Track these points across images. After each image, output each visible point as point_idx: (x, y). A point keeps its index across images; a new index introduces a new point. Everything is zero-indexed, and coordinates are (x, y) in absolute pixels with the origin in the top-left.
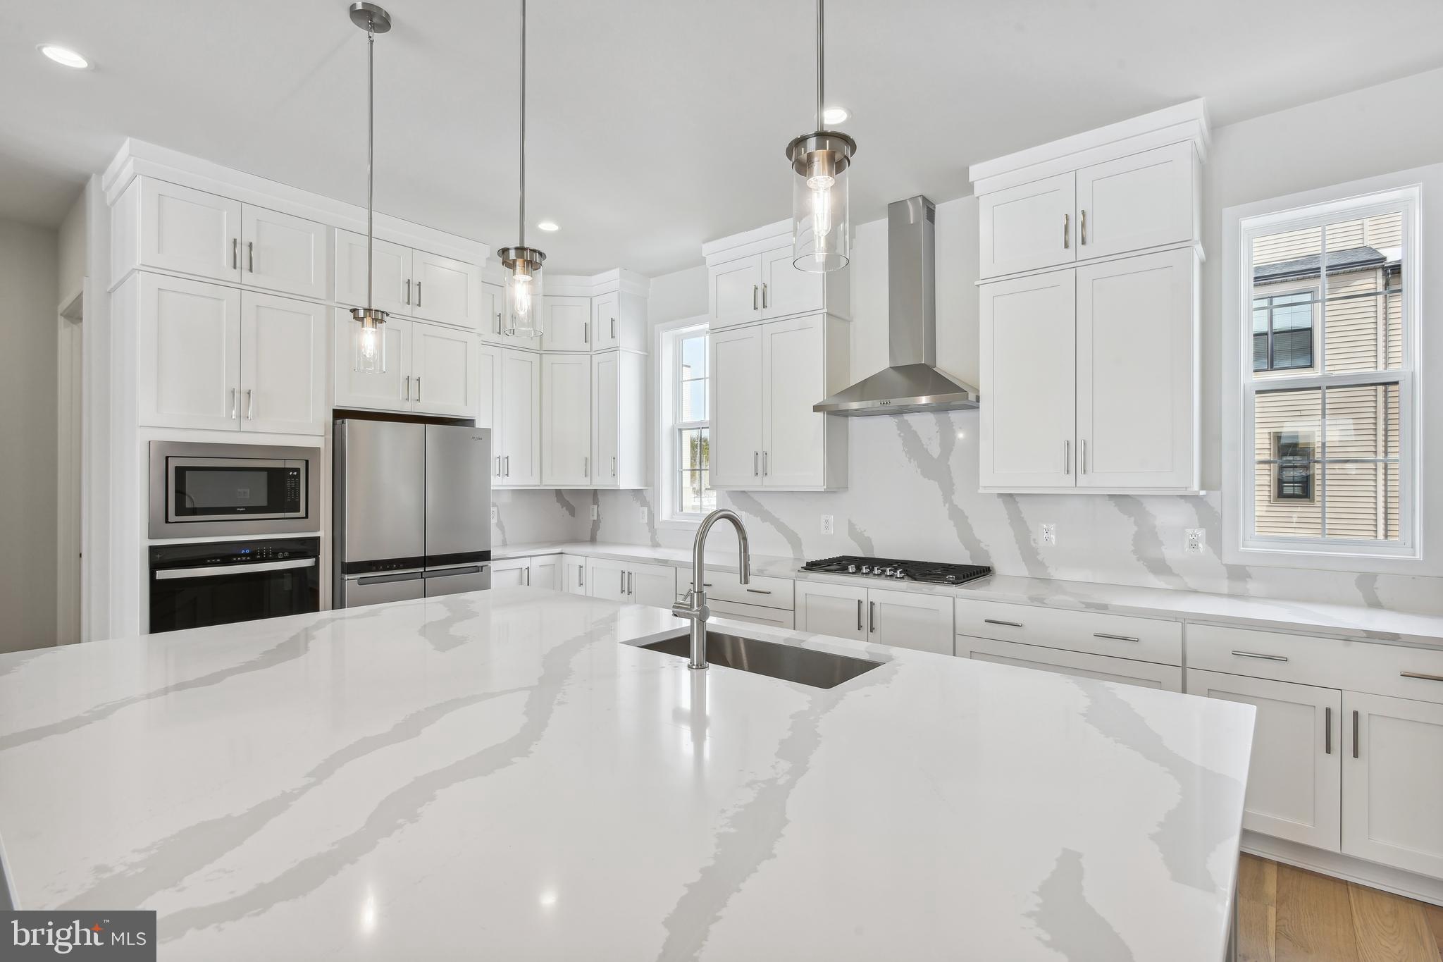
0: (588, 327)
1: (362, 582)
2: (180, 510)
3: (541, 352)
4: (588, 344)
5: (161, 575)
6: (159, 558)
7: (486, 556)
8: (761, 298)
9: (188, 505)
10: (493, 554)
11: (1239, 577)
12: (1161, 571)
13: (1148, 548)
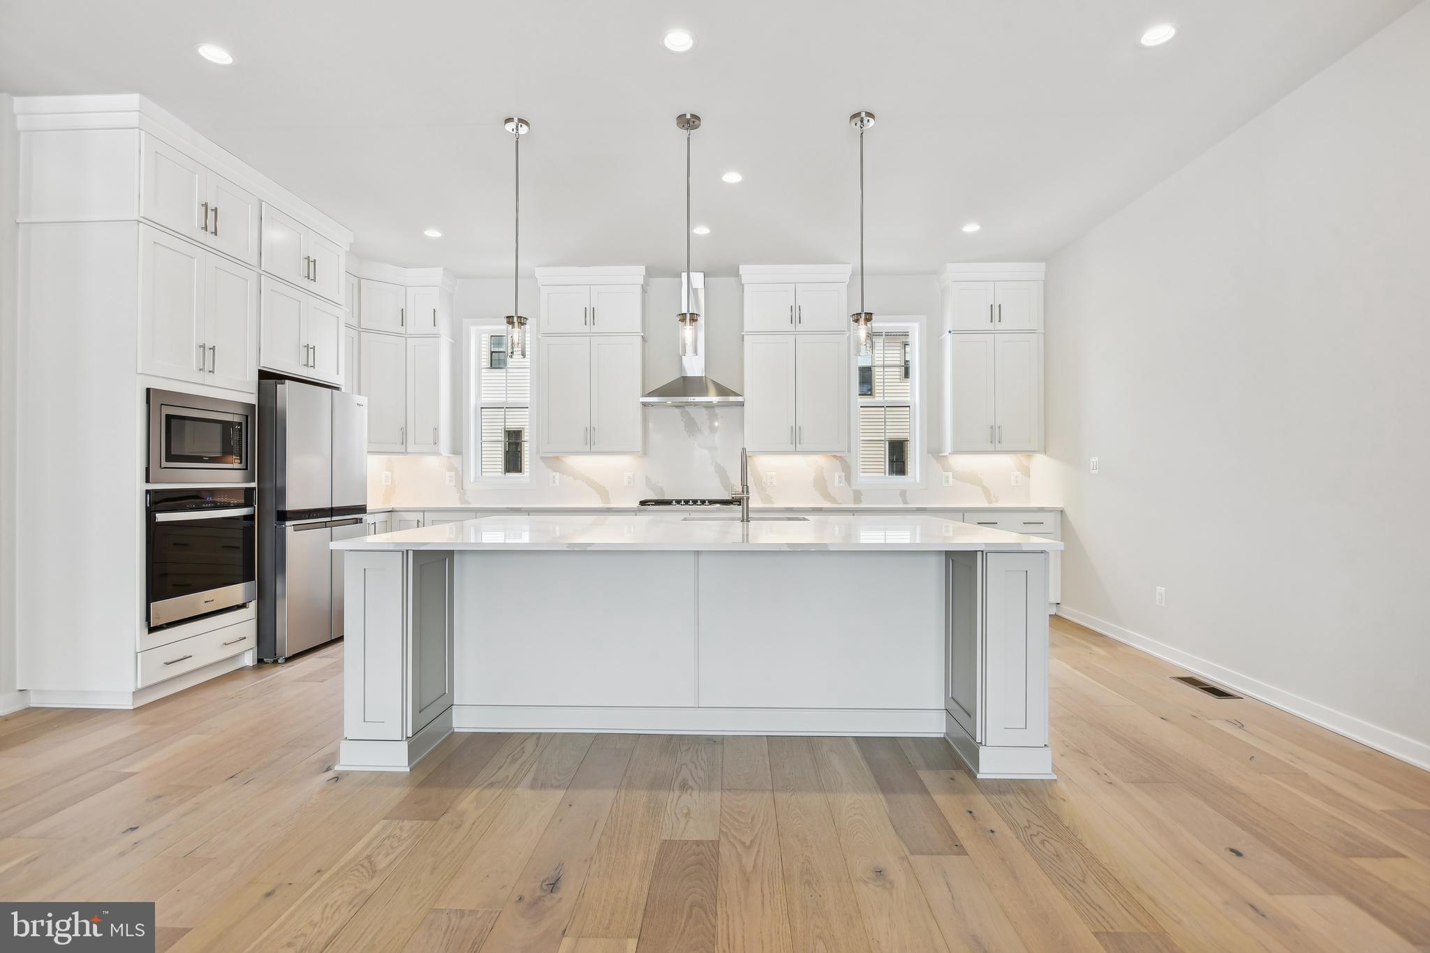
0: (404, 311)
1: (297, 528)
2: (170, 458)
3: (360, 330)
4: (404, 327)
5: (161, 517)
6: (157, 501)
7: (362, 509)
8: (590, 315)
9: (173, 452)
10: (368, 508)
11: (858, 496)
12: (827, 496)
13: (821, 485)
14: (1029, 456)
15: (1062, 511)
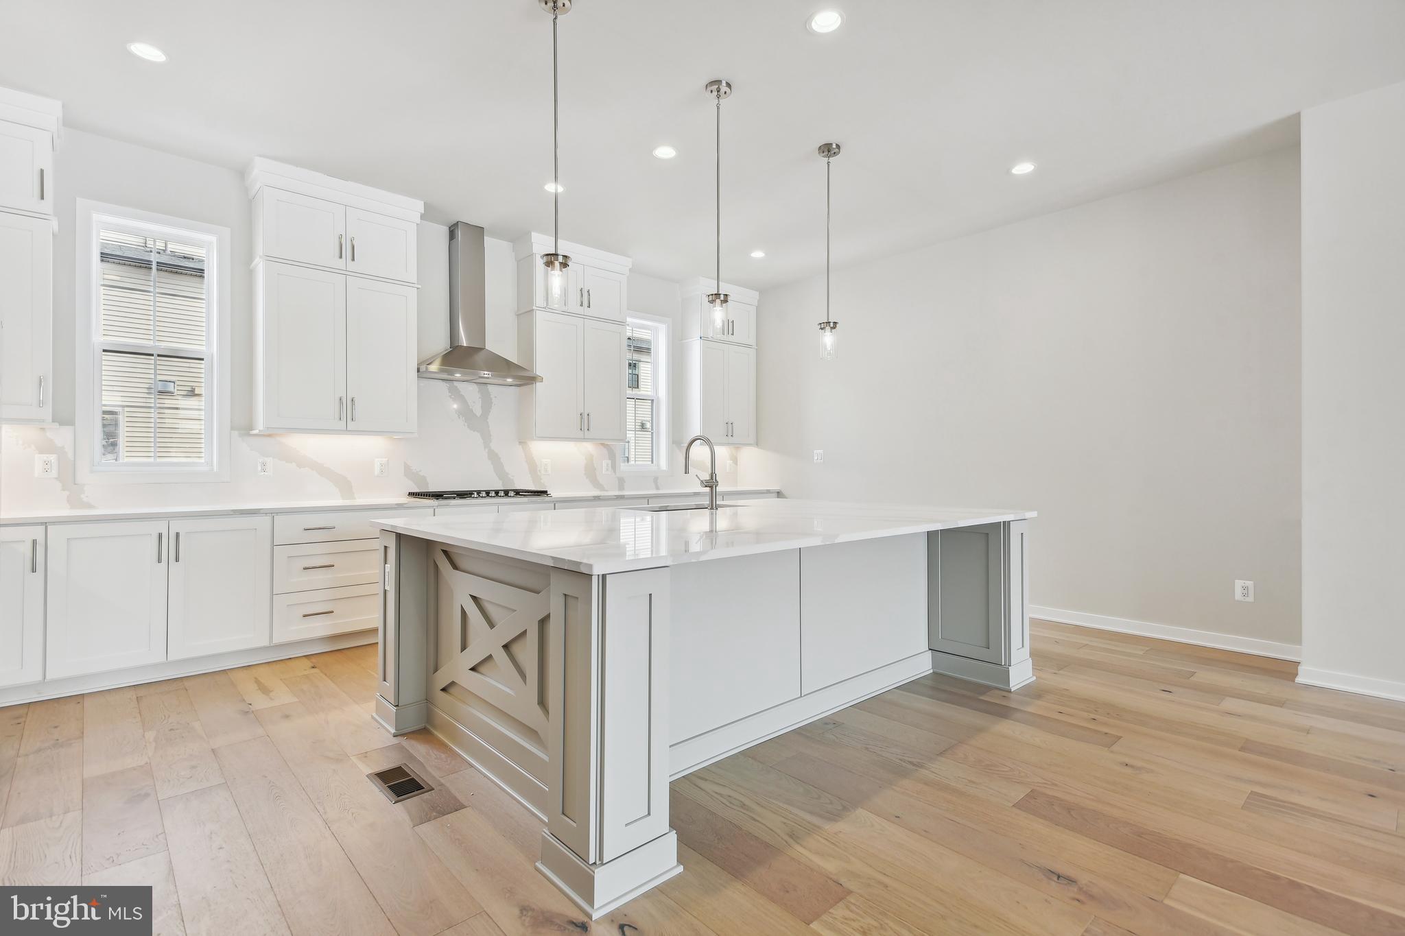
11: (621, 483)
12: (596, 483)
13: (591, 472)
14: (738, 448)
15: (778, 492)
